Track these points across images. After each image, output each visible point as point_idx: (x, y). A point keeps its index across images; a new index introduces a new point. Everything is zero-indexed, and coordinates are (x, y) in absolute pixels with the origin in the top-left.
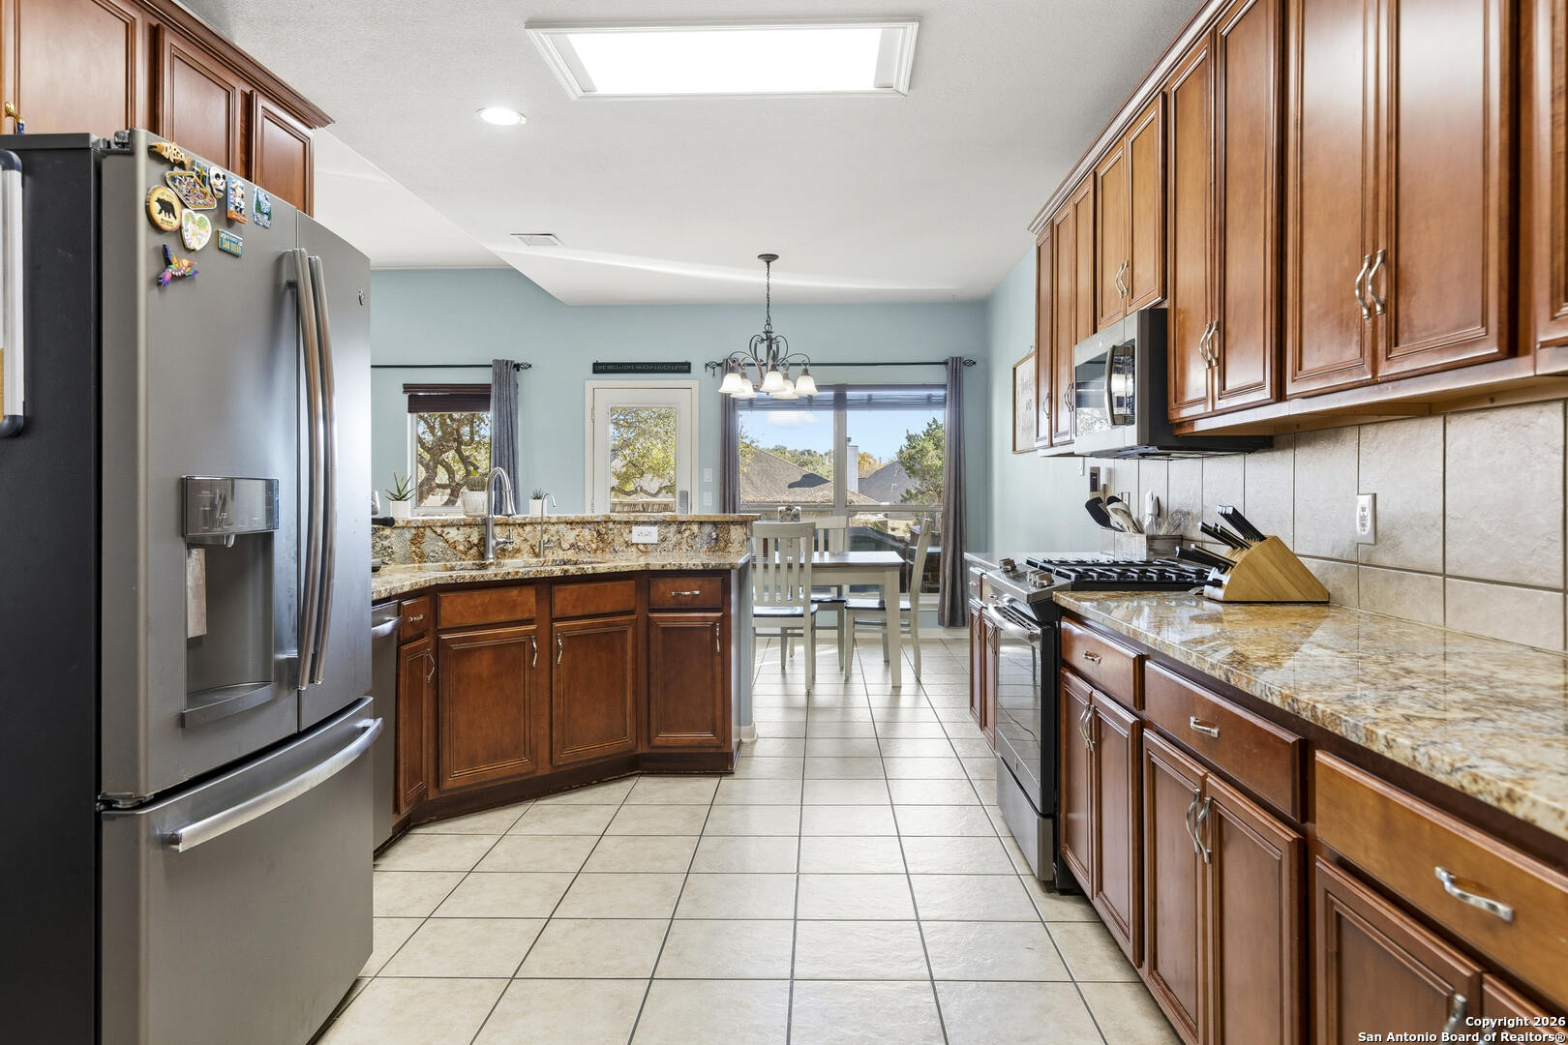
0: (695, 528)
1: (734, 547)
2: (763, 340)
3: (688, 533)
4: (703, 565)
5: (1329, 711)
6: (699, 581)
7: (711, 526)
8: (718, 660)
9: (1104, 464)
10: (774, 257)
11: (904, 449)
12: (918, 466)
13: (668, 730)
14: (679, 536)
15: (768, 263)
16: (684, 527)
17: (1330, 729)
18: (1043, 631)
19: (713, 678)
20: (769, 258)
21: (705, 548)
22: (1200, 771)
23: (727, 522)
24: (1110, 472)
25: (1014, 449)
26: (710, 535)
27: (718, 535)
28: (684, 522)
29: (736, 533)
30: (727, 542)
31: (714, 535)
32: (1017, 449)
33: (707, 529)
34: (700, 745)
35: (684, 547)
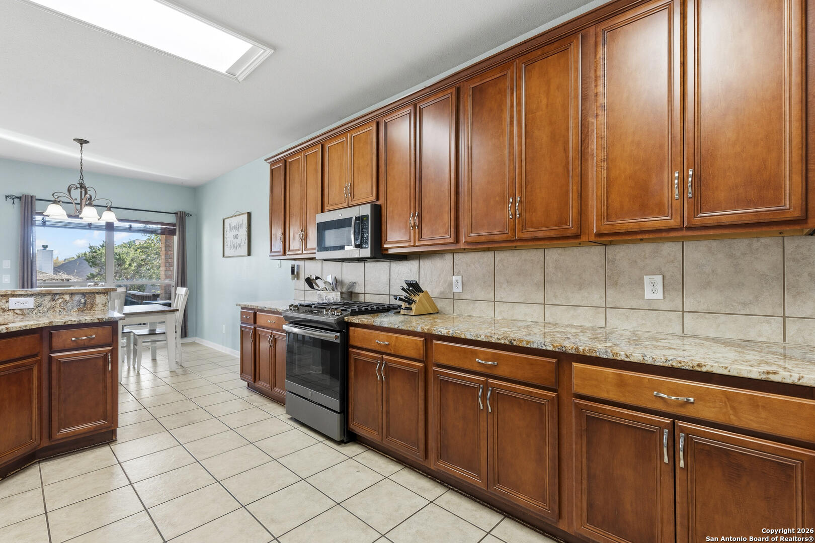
0: (67, 297)
1: (98, 309)
2: (77, 188)
3: (60, 300)
4: (98, 319)
5: (587, 348)
6: (94, 330)
7: (80, 296)
8: (109, 375)
9: (296, 263)
10: (87, 142)
11: (87, 253)
12: (98, 262)
13: (65, 427)
14: (53, 303)
15: (81, 144)
16: (57, 297)
17: (588, 355)
18: (341, 335)
19: (106, 387)
20: (82, 142)
21: (75, 309)
22: (483, 379)
23: (93, 293)
24: (298, 266)
25: (224, 256)
26: (79, 301)
27: (86, 301)
28: (58, 294)
29: (100, 299)
30: (93, 305)
31: (83, 301)
32: (225, 256)
33: (77, 298)
34: (96, 429)
35: (57, 309)
